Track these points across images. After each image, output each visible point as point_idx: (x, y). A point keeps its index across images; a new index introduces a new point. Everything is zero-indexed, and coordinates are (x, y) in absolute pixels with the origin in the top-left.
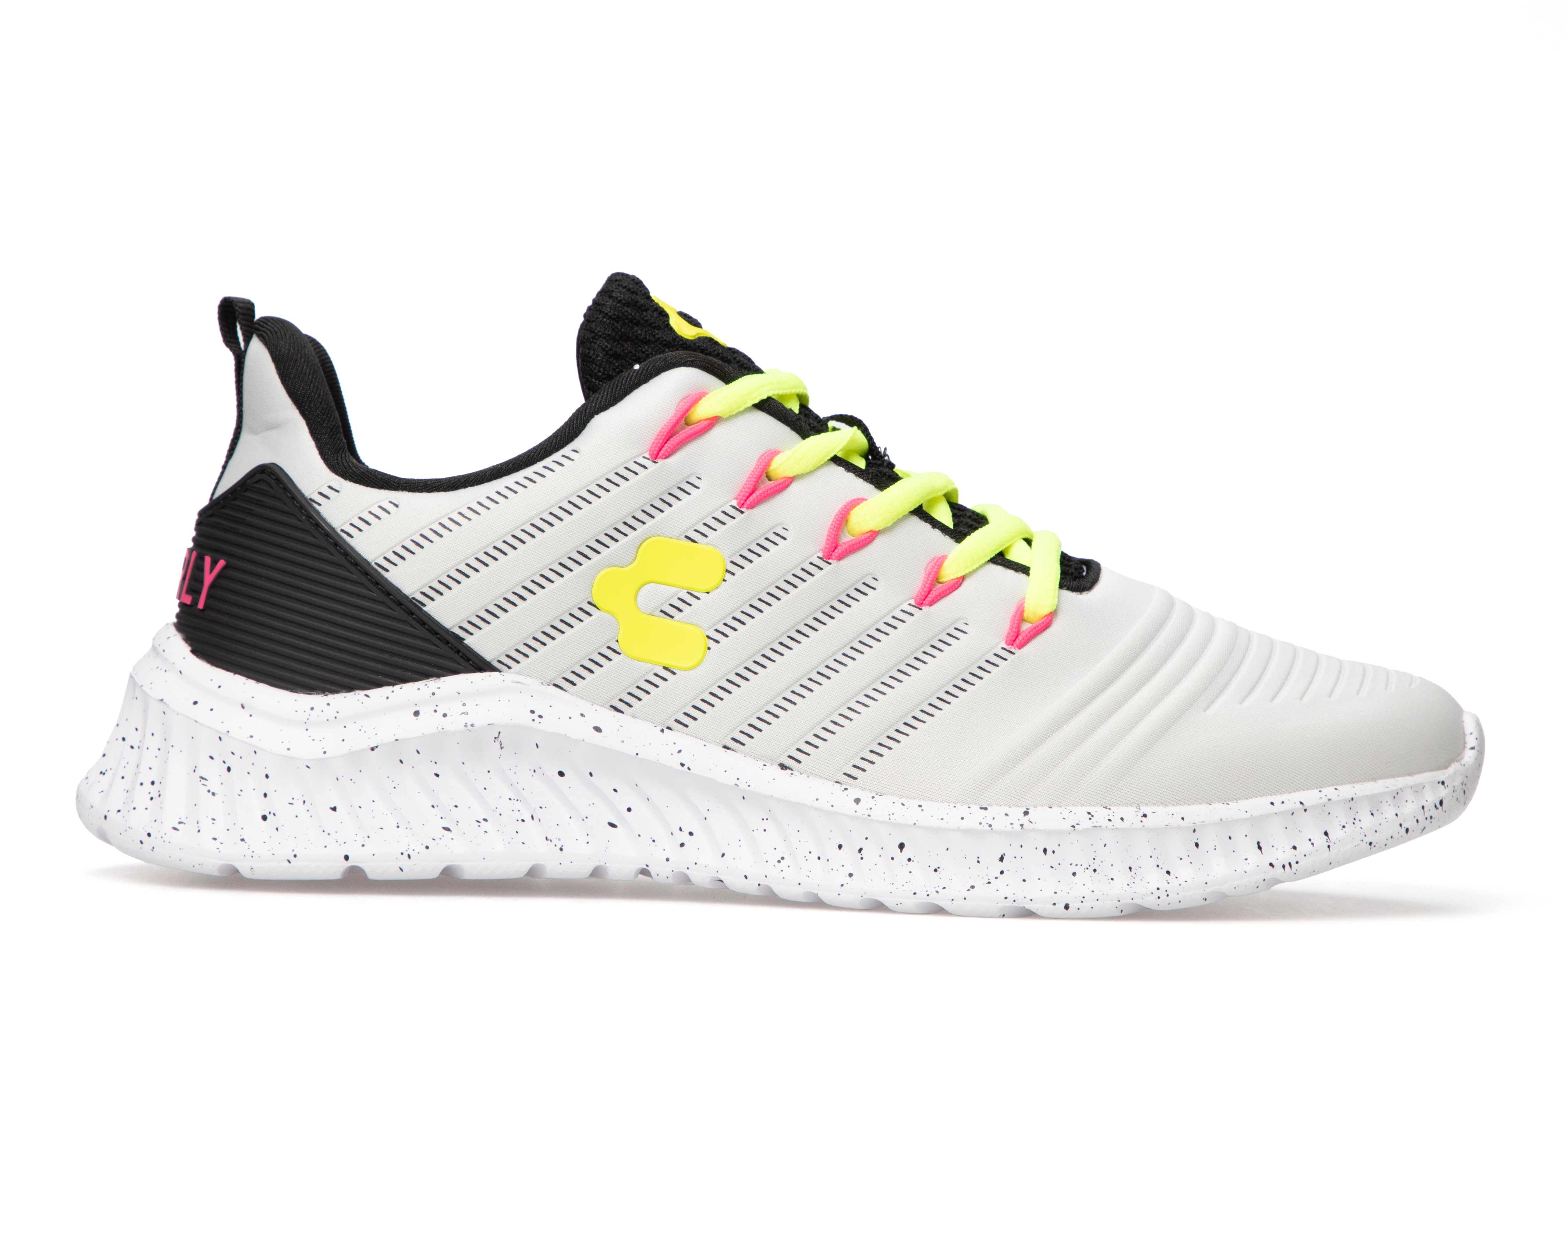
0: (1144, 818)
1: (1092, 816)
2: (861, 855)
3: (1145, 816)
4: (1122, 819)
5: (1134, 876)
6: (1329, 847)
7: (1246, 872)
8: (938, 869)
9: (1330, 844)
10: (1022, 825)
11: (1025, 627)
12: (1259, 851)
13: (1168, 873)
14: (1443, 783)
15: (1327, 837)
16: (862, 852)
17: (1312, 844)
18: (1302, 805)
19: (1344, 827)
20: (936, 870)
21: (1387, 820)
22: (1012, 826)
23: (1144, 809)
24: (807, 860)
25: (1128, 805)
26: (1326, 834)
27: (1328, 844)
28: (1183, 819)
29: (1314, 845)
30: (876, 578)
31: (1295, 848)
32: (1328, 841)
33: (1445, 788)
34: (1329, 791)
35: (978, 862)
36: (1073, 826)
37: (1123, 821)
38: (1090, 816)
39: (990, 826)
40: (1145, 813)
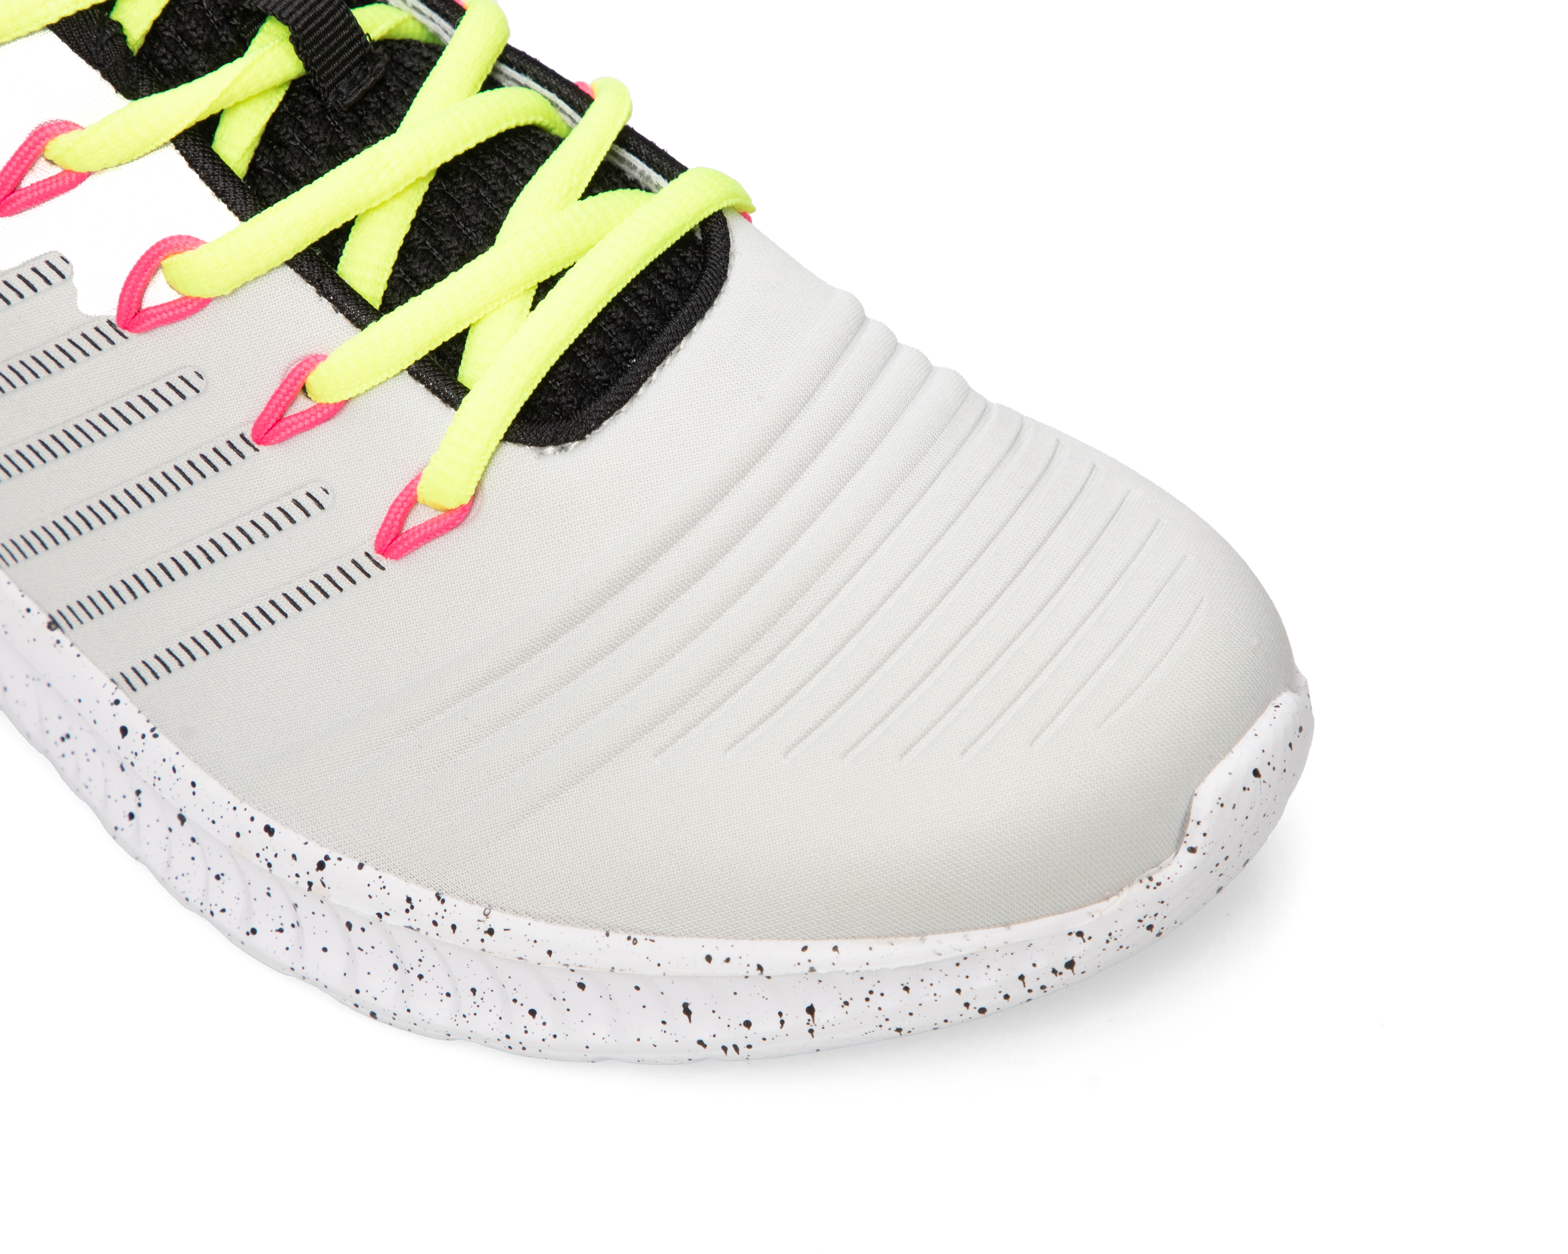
0: (487, 935)
1: (412, 907)
2: (139, 799)
3: (491, 932)
4: (454, 927)
5: (479, 1002)
6: (811, 1031)
7: (655, 1046)
8: (221, 877)
9: (814, 1028)
10: (310, 884)
11: (416, 519)
12: (686, 1017)
13: (533, 1013)
14: (1080, 934)
15: (809, 1017)
16: (141, 796)
17: (782, 1022)
18: (759, 972)
19: (846, 1003)
20: (218, 877)
21: (937, 997)
22: (297, 879)
23: (497, 920)
24: (88, 760)
25: (475, 902)
26: (811, 1010)
27: (809, 1027)
28: (550, 953)
29: (785, 1025)
30: (200, 373)
31: (748, 1024)
32: (811, 1022)
33: (1084, 941)
34: (820, 952)
35: (269, 894)
36: (380, 915)
37: (454, 932)
38: (408, 906)
39: (269, 865)
40: (492, 927)
